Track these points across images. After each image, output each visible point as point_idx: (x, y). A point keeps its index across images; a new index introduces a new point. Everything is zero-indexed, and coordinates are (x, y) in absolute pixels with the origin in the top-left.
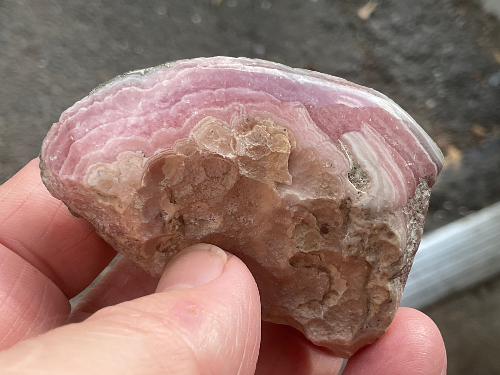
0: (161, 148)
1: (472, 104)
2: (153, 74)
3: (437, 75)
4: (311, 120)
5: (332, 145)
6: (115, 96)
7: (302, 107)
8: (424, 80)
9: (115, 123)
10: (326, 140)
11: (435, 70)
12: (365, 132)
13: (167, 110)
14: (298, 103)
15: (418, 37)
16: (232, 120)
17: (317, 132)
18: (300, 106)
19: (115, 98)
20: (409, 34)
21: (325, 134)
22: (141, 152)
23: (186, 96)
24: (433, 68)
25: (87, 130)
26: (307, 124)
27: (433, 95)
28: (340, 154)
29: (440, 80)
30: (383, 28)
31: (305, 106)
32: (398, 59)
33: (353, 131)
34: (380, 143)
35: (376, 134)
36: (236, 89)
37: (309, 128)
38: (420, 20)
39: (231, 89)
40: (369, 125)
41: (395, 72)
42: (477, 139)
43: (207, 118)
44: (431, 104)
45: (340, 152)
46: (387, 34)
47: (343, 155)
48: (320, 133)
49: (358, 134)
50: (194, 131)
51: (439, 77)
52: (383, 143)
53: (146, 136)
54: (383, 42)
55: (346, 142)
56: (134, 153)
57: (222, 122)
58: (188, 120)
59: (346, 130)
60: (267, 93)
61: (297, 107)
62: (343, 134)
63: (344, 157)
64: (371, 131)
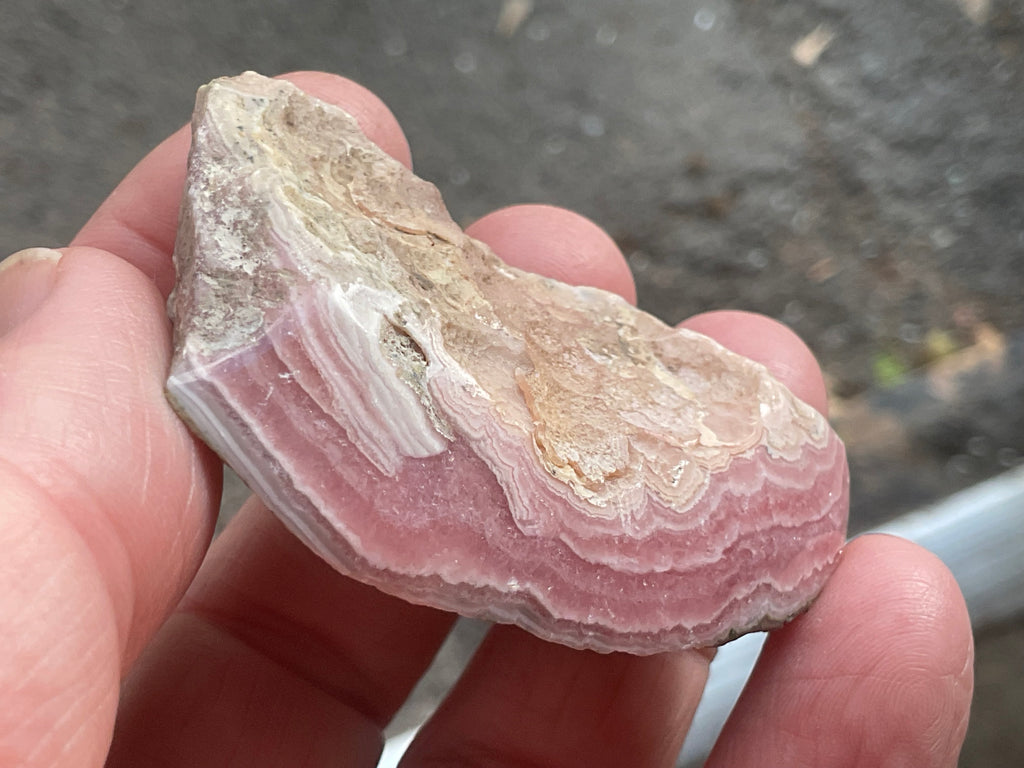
4: (505, 489)
5: (466, 429)
7: (520, 521)
10: (479, 440)
12: (392, 454)
13: (742, 533)
14: (527, 530)
16: (644, 502)
17: (497, 461)
18: (524, 523)
21: (479, 454)
23: (715, 560)
26: (515, 482)
28: (452, 408)
31: (514, 523)
33: (421, 460)
34: (361, 428)
35: (367, 448)
36: (636, 569)
37: (510, 470)
39: (644, 569)
40: (381, 470)
43: (686, 510)
45: (450, 412)
47: (444, 406)
48: (490, 459)
49: (410, 452)
52: (352, 426)
53: (769, 482)
55: (438, 435)
56: (782, 455)
57: (661, 498)
58: (714, 507)
59: (435, 462)
60: (583, 557)
61: (531, 523)
62: (442, 453)
63: (442, 402)
64: (380, 456)
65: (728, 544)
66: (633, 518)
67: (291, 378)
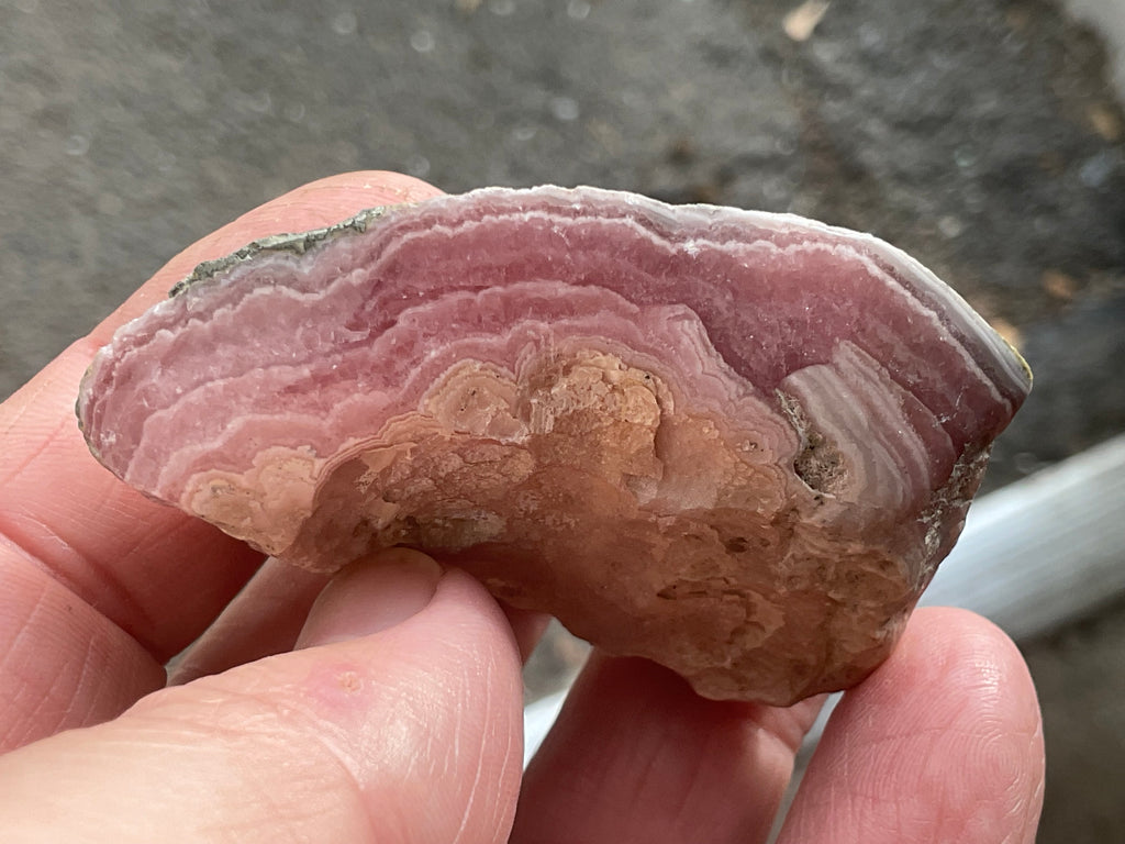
0: (356, 437)
1: (1041, 227)
2: (327, 249)
3: (963, 163)
4: (712, 348)
5: (760, 404)
6: (239, 308)
7: (691, 318)
8: (934, 176)
9: (242, 378)
10: (745, 395)
11: (957, 153)
12: (843, 364)
13: (366, 348)
14: (681, 309)
15: (919, 78)
16: (521, 363)
17: (723, 378)
18: (686, 316)
19: (238, 315)
20: (899, 71)
21: (745, 381)
22: (308, 447)
23: (409, 311)
24: (955, 147)
25: (179, 391)
26: (700, 359)
27: (954, 207)
28: (777, 423)
29: (970, 174)
30: (840, 60)
31: (700, 315)
32: (875, 127)
33: (812, 364)
34: (876, 383)
35: (869, 365)
36: (529, 285)
37: (706, 370)
38: (925, 41)
39: (518, 286)
40: (854, 345)
41: (870, 156)
42: (1054, 304)
43: (459, 364)
44: (950, 227)
45: (778, 418)
46: (850, 73)
47: (785, 423)
48: (731, 378)
49: (824, 369)
50: (430, 397)
51: (966, 168)
52: (885, 383)
53: (317, 414)
54: (842, 91)
55: (792, 393)
56: (293, 452)
57: (495, 371)
58: (414, 372)
59: (796, 363)
60: (607, 290)
61: (677, 318)
62: (788, 374)
63: (787, 427)
64: (856, 358)
65: (389, 332)
66: (537, 343)
67: (940, 418)
